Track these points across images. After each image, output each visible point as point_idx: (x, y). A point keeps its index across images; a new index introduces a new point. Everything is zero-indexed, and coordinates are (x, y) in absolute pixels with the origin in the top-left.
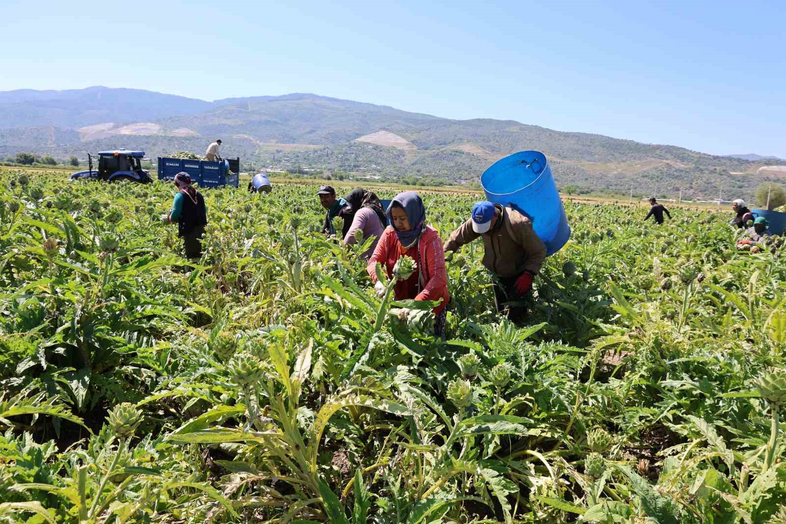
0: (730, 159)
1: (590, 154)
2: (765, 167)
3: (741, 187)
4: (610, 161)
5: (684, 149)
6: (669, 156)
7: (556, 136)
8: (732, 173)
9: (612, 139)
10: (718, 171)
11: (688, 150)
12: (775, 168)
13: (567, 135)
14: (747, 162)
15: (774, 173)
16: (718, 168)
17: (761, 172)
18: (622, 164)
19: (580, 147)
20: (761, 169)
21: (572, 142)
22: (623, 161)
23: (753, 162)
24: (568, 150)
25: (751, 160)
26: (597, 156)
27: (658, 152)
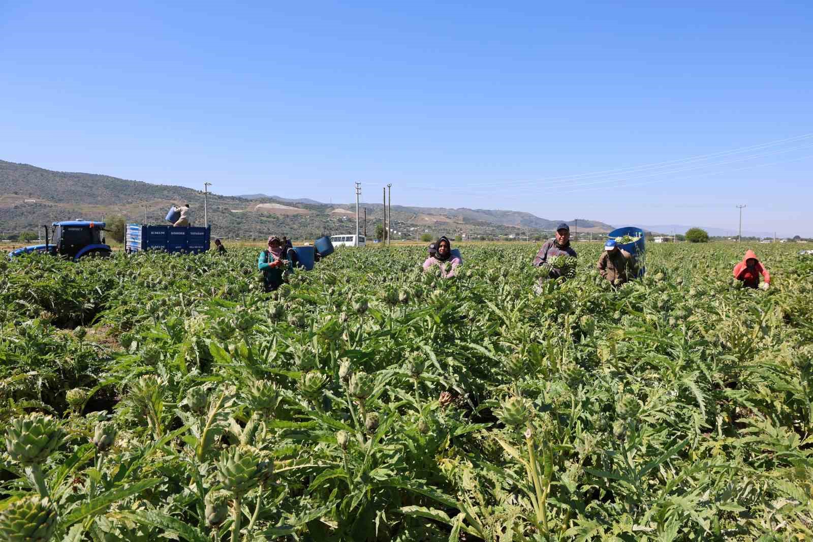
0: (233, 198)
1: (92, 195)
2: (261, 205)
3: (239, 223)
4: (114, 203)
5: (192, 190)
6: (176, 196)
7: (51, 175)
8: (234, 211)
9: (118, 179)
10: (220, 210)
11: (195, 191)
12: (267, 206)
13: (64, 175)
14: (246, 200)
15: (269, 210)
16: (220, 207)
17: (258, 210)
18: (128, 206)
19: (80, 189)
20: (258, 206)
21: (70, 183)
22: (129, 203)
23: (251, 201)
24: (64, 192)
25: (249, 198)
26: (99, 198)
27: (166, 192)
